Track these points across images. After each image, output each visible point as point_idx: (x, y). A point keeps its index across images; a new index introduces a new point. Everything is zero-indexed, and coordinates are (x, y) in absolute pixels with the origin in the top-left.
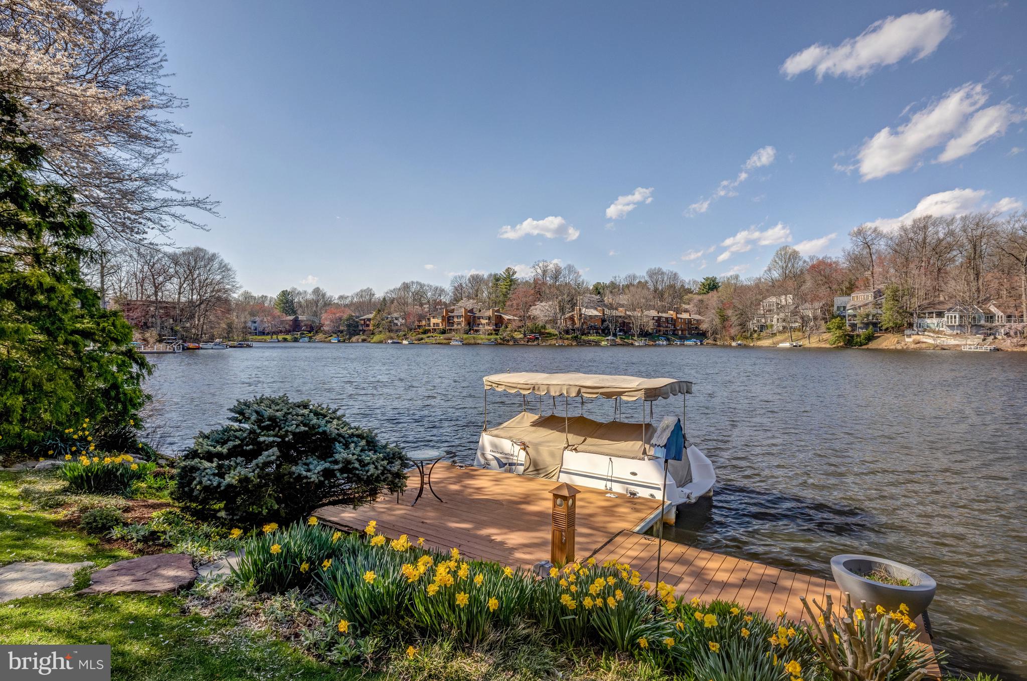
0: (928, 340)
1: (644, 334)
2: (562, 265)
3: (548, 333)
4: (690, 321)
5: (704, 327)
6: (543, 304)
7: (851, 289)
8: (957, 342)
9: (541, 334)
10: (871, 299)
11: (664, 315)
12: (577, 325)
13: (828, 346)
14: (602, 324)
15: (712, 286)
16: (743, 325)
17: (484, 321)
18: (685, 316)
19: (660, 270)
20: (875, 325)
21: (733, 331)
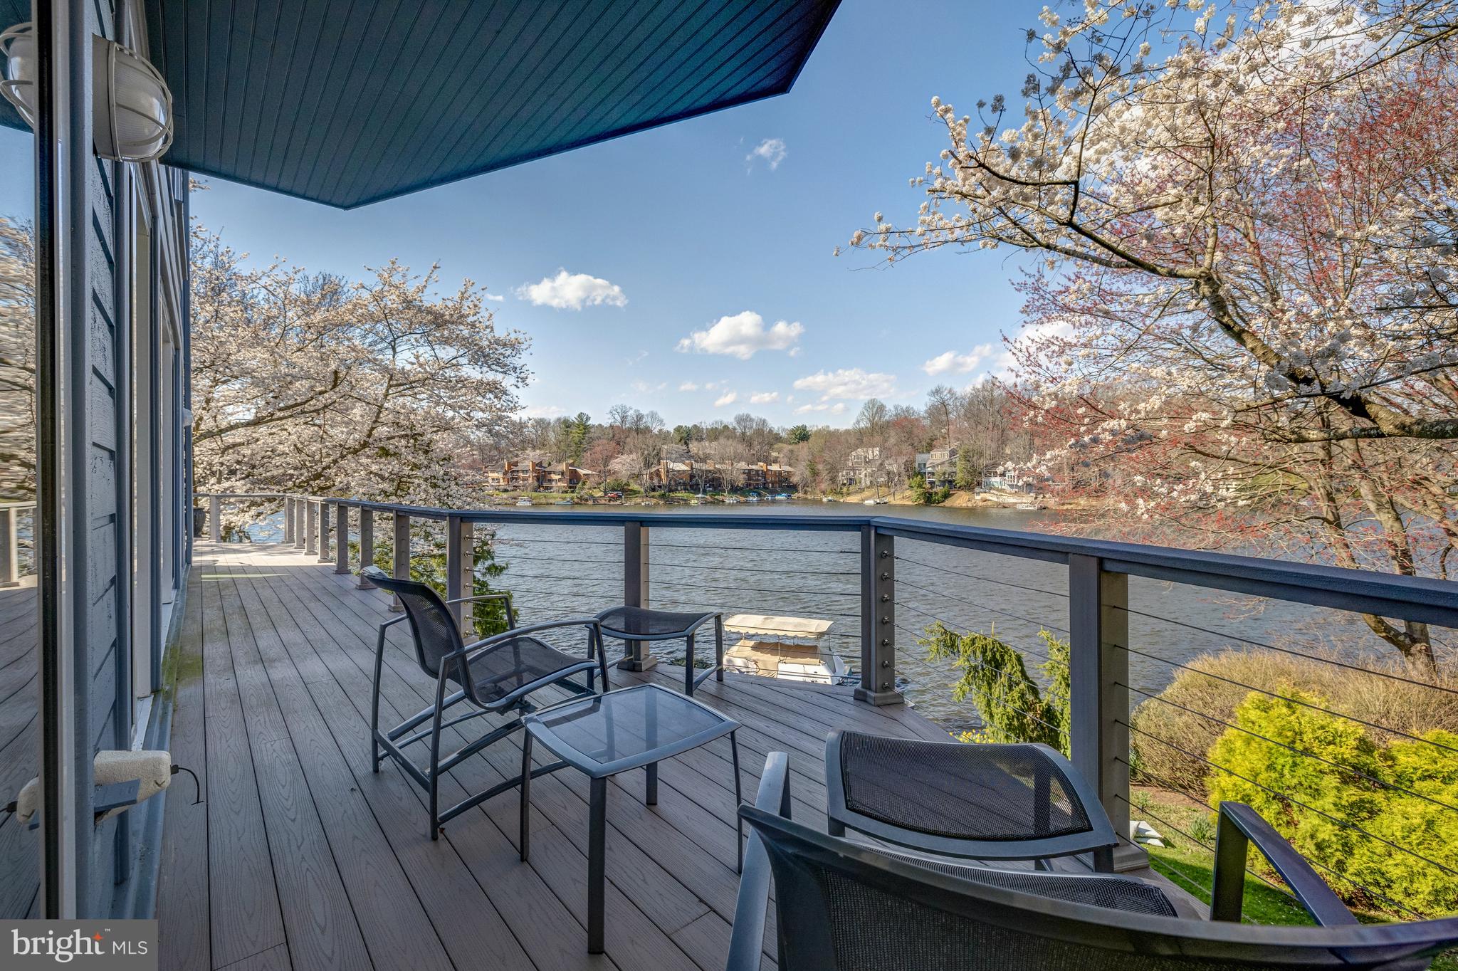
0: (992, 497)
1: (734, 490)
2: (644, 411)
3: (632, 490)
4: (780, 473)
5: (794, 480)
6: (625, 457)
7: (930, 447)
8: (1015, 501)
9: (623, 490)
10: (947, 458)
11: (754, 467)
12: (664, 481)
13: (910, 503)
14: (691, 480)
15: (802, 435)
16: (833, 480)
17: (555, 477)
18: (775, 467)
19: (748, 416)
20: (950, 482)
21: (823, 486)
